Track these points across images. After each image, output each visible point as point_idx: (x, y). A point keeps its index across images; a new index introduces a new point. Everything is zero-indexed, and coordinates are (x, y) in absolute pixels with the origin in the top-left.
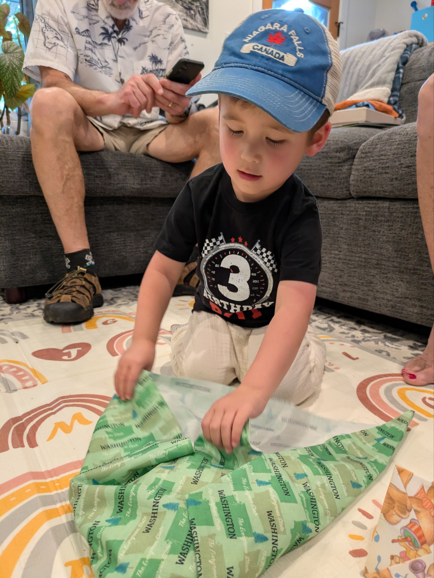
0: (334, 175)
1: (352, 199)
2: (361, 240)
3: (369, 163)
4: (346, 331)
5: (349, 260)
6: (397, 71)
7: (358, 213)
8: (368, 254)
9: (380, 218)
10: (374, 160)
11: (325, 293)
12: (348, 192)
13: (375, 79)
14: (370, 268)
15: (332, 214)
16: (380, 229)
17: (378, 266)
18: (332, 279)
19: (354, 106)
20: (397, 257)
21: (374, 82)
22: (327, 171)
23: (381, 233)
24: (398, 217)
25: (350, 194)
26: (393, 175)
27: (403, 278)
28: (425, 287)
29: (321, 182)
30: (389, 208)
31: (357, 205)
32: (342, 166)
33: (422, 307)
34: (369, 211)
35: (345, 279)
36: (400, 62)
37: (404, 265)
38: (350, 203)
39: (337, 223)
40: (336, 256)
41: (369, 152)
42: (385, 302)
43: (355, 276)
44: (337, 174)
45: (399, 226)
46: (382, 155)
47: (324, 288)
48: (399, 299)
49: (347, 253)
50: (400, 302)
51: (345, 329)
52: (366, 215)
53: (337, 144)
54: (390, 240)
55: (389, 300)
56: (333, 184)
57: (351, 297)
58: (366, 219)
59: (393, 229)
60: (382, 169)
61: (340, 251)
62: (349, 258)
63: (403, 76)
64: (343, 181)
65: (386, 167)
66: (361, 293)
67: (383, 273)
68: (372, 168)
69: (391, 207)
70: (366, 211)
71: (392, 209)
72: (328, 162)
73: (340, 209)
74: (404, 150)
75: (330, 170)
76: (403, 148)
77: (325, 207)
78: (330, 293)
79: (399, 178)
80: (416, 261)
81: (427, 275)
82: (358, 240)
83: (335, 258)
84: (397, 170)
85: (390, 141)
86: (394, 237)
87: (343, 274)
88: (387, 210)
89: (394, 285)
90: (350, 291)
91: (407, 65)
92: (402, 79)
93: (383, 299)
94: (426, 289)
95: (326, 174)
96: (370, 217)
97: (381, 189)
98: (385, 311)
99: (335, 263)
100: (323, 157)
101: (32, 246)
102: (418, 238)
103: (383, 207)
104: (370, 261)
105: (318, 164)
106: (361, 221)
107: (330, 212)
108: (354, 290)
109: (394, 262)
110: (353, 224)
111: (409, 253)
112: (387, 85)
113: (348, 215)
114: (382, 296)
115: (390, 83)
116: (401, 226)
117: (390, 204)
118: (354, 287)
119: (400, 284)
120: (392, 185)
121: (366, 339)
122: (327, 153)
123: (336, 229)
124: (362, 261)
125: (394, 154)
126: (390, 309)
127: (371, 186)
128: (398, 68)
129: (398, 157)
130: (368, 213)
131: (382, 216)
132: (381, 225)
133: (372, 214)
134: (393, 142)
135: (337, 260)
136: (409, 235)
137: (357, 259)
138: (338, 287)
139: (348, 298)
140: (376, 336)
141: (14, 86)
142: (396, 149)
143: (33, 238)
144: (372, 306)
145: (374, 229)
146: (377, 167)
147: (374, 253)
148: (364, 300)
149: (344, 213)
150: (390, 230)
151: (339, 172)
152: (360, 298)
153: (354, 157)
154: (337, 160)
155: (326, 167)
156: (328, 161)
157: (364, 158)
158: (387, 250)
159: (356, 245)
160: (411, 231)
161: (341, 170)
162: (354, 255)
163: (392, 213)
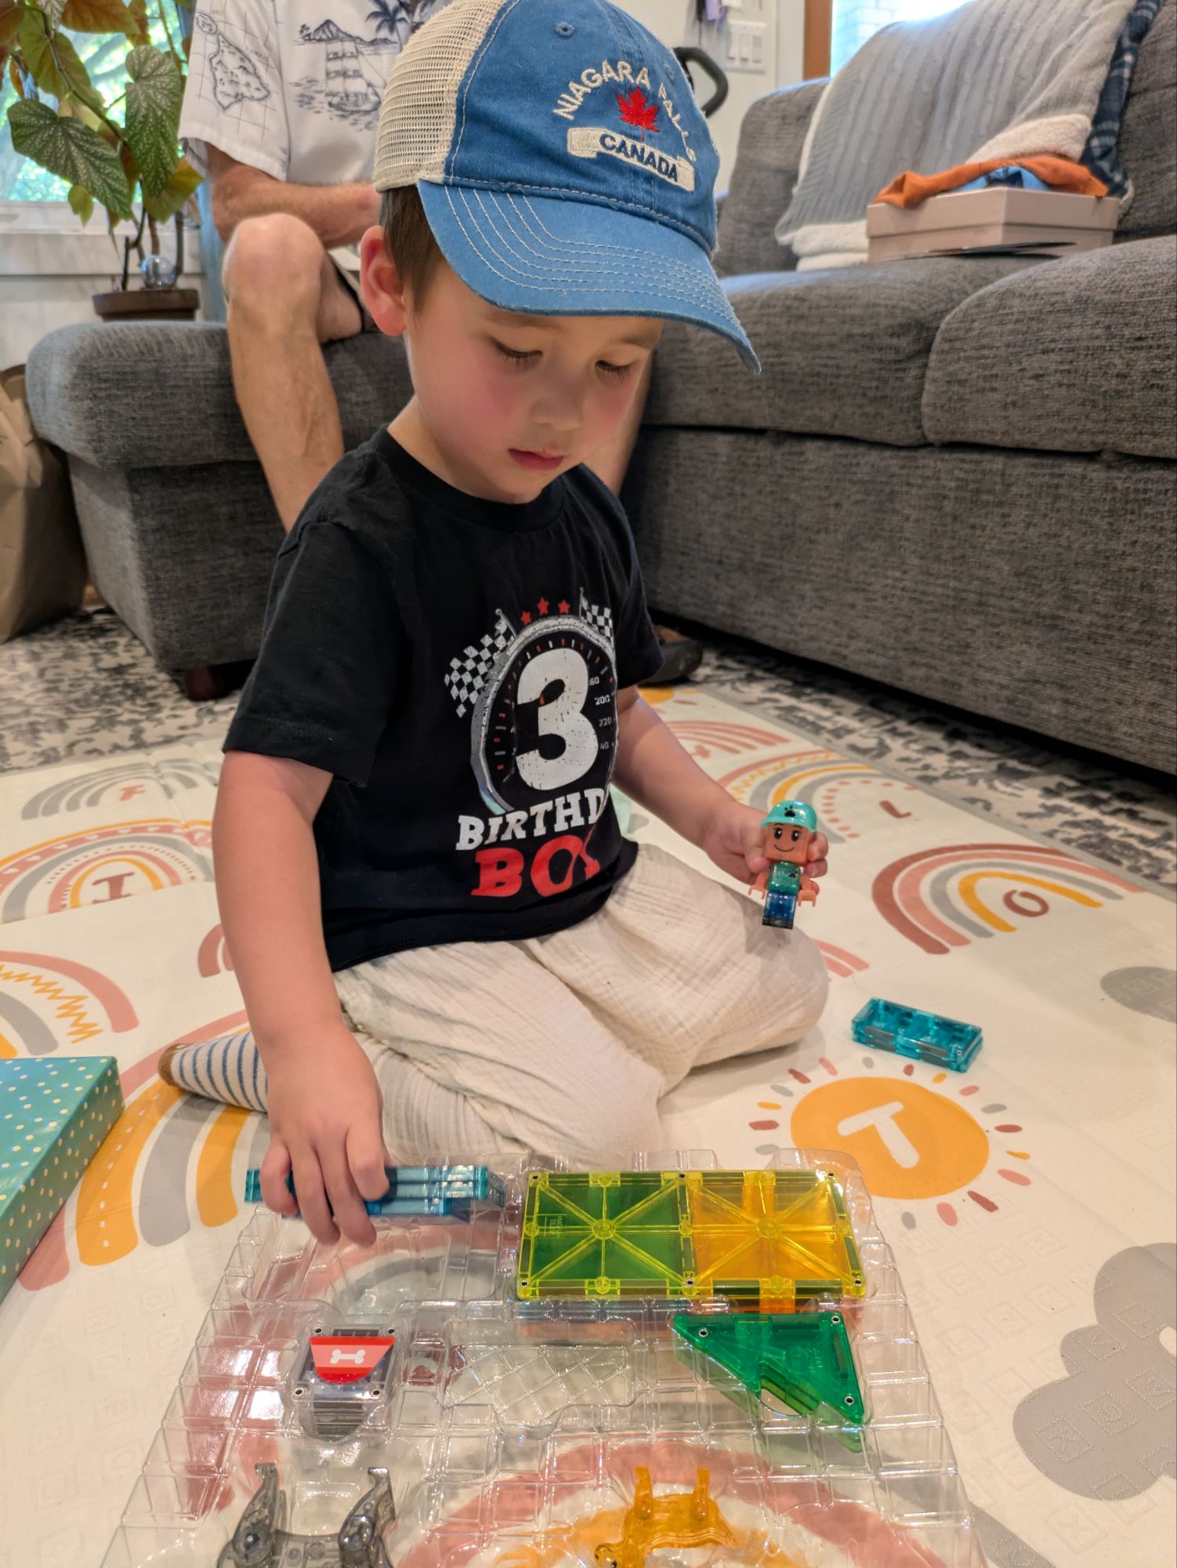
0: (888, 391)
1: (929, 449)
2: (946, 546)
3: (957, 366)
4: (914, 756)
5: (924, 593)
6: (1116, 60)
7: (941, 482)
8: (960, 580)
9: (985, 497)
10: (967, 359)
11: (876, 667)
12: (920, 431)
13: (1052, 90)
14: (964, 611)
15: (887, 483)
16: (985, 523)
17: (980, 609)
18: (889, 636)
19: (982, 181)
20: (1019, 589)
21: (1049, 98)
22: (871, 380)
23: (988, 532)
24: (1022, 496)
25: (924, 436)
26: (1007, 395)
27: (1030, 637)
28: (1073, 658)
29: (860, 407)
30: (1003, 474)
31: (940, 465)
32: (904, 370)
33: (1066, 702)
34: (962, 480)
35: (915, 636)
36: (1127, 33)
37: (1032, 608)
38: (924, 458)
39: (898, 506)
40: (896, 584)
41: (957, 339)
42: (994, 689)
43: (934, 631)
44: (893, 388)
45: (1022, 517)
46: (984, 347)
47: (873, 657)
48: (1022, 685)
49: (920, 577)
50: (1023, 691)
51: (913, 750)
52: (958, 488)
53: (892, 316)
54: (1006, 548)
55: (1002, 687)
56: (886, 412)
57: (928, 678)
58: (956, 498)
59: (1010, 524)
60: (985, 381)
61: (905, 572)
62: (921, 587)
63: (1133, 72)
64: (906, 405)
65: (992, 376)
66: (948, 669)
67: (992, 625)
68: (964, 377)
69: (1008, 472)
70: (957, 479)
71: (1010, 475)
72: (873, 360)
73: (905, 472)
74: (1030, 336)
75: (878, 379)
76: (1027, 332)
77: (873, 466)
78: (886, 667)
79: (1020, 403)
80: (1055, 597)
81: (1077, 631)
82: (940, 547)
83: (893, 587)
84: (1014, 384)
85: (1001, 312)
86: (1013, 542)
87: (910, 625)
88: (998, 479)
89: (1011, 652)
90: (925, 665)
91: (1146, 40)
92: (1131, 80)
93: (991, 683)
94: (1074, 662)
95: (870, 388)
96: (964, 494)
97: (985, 427)
98: (996, 710)
99: (895, 599)
100: (863, 346)
101: (230, 575)
102: (1060, 546)
103: (990, 470)
104: (965, 595)
105: (853, 363)
106: (946, 502)
107: (884, 479)
108: (934, 662)
109: (1012, 598)
110: (931, 507)
111: (1042, 580)
112: (1081, 107)
113: (920, 487)
114: (988, 676)
115: (1090, 101)
116: (1027, 516)
117: (1005, 465)
118: (933, 656)
119: (1024, 651)
120: (1006, 418)
121: (952, 774)
122: (871, 336)
123: (896, 519)
124: (948, 596)
125: (1008, 346)
126: (1005, 705)
127: (965, 420)
128: (1119, 52)
129: (1017, 353)
130: (960, 483)
131: (989, 492)
132: (987, 514)
133: (970, 487)
134: (1007, 314)
135: (899, 592)
136: (1044, 540)
137: (939, 590)
138: (901, 653)
139: (921, 680)
140: (978, 767)
141: (162, 164)
142: (1013, 332)
143: (231, 556)
144: (968, 698)
145: (972, 521)
146: (975, 375)
147: (972, 578)
148: (953, 684)
149: (912, 481)
150: (1005, 526)
151: (898, 384)
152: (945, 681)
153: (927, 350)
154: (892, 356)
155: (871, 371)
156: (872, 356)
157: (948, 353)
158: (999, 570)
159: (937, 558)
160: (1046, 530)
161: (902, 379)
162: (932, 580)
163: (1009, 485)
